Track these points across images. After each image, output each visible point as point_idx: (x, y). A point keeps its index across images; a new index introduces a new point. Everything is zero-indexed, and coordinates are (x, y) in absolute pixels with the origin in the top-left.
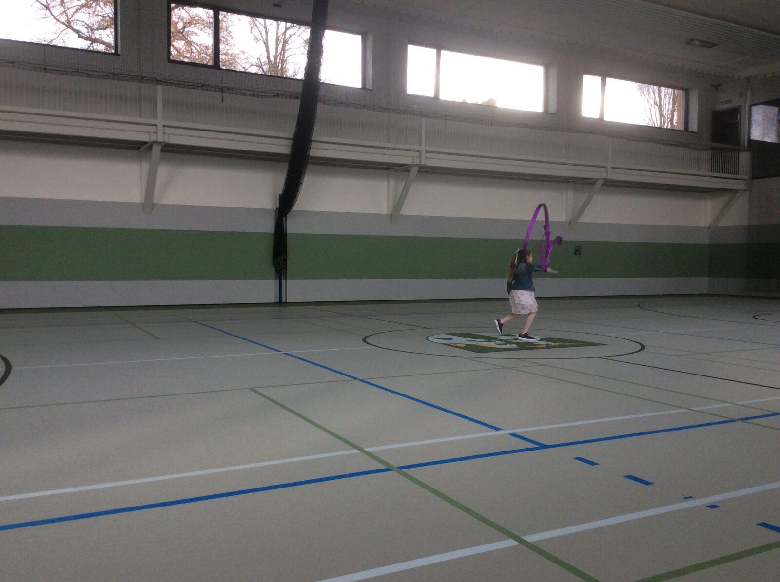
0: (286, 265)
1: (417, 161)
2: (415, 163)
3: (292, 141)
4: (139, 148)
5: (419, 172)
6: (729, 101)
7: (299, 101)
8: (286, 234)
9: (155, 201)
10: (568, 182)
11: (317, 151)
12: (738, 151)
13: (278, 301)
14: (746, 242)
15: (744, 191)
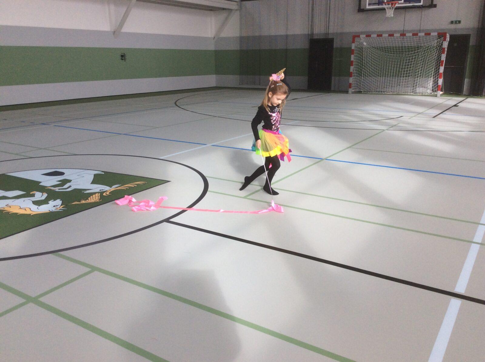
14: (238, 48)
15: (237, 10)
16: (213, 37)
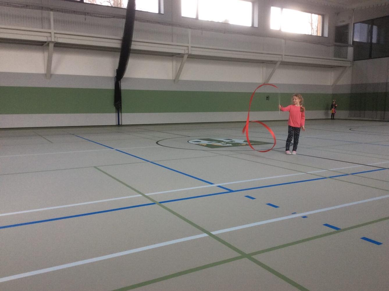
0: (121, 106)
1: (187, 52)
2: (186, 53)
3: (122, 41)
4: (43, 45)
5: (188, 57)
6: (344, 21)
7: (125, 20)
8: (121, 90)
9: (52, 73)
10: (263, 63)
11: (134, 46)
12: (347, 46)
13: (117, 124)
14: (350, 93)
15: (350, 67)
16: (331, 85)
